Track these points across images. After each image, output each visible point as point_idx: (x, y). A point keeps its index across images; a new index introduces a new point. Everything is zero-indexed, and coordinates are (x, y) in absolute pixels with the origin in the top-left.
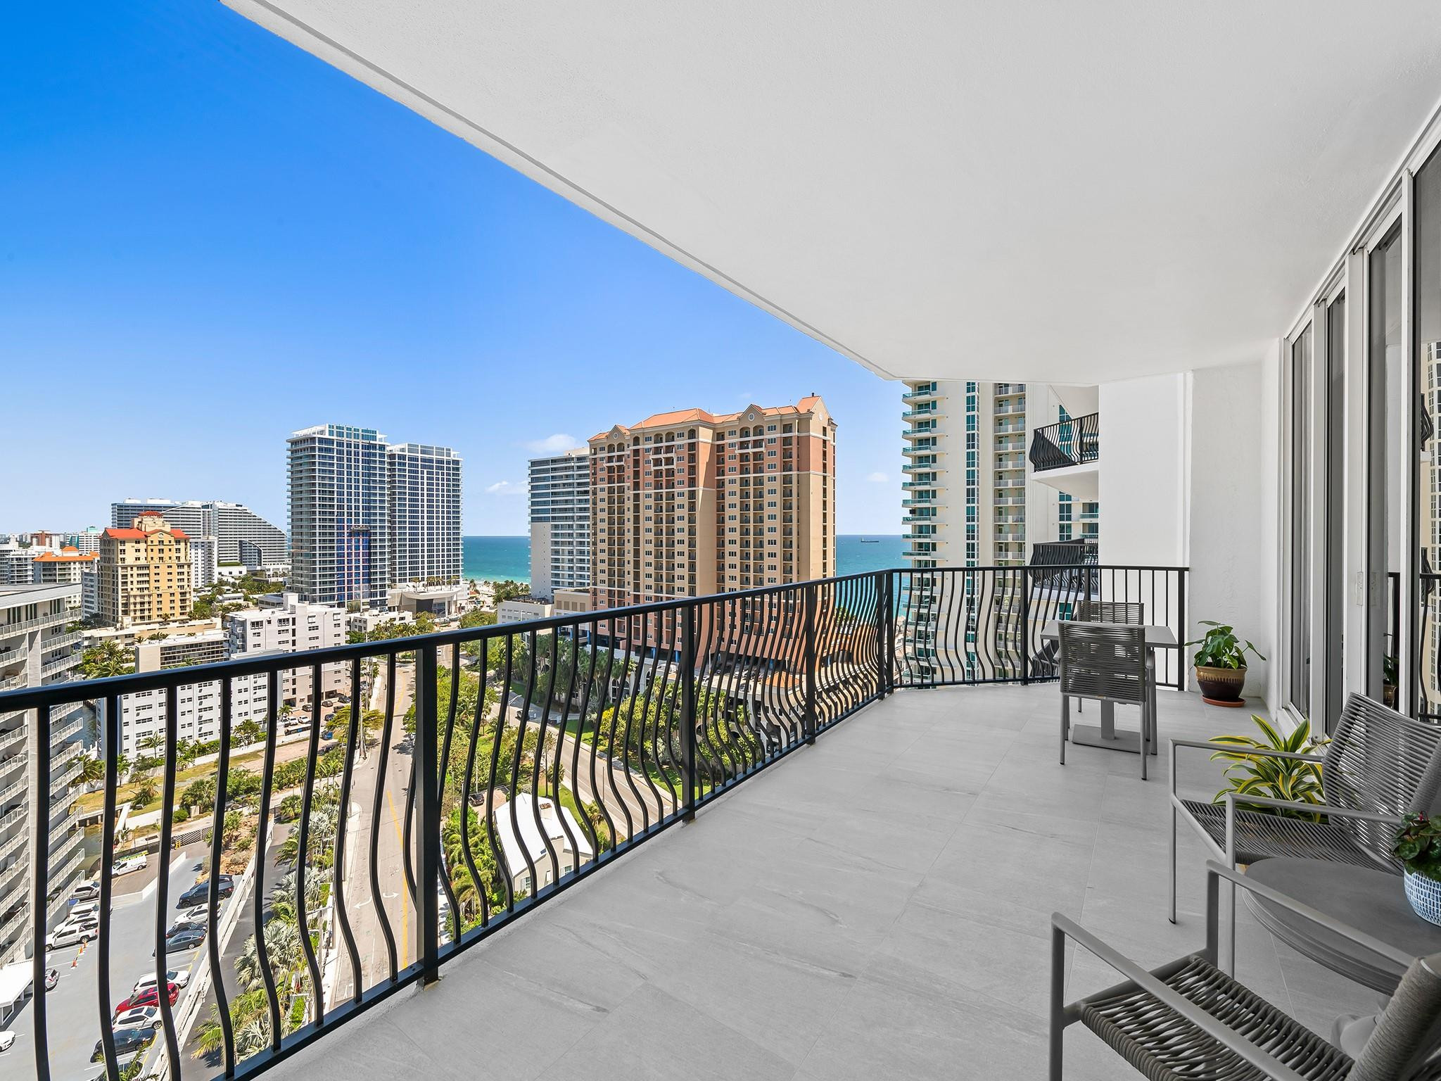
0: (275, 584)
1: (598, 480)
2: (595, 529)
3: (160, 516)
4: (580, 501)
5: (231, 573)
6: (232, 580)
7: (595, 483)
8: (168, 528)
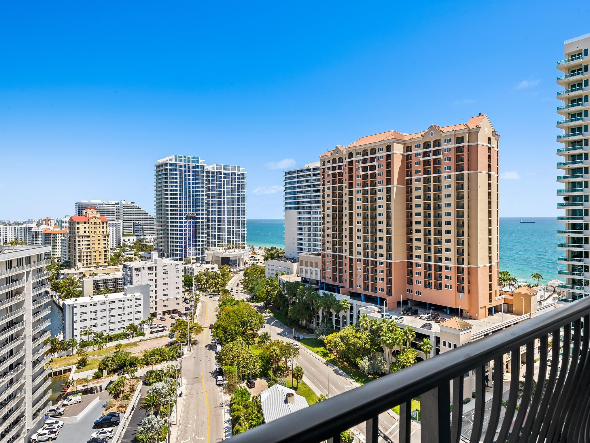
0: (149, 247)
1: (326, 182)
2: (324, 214)
3: (95, 209)
4: (315, 196)
5: (129, 240)
6: (129, 244)
7: (324, 185)
8: (98, 215)
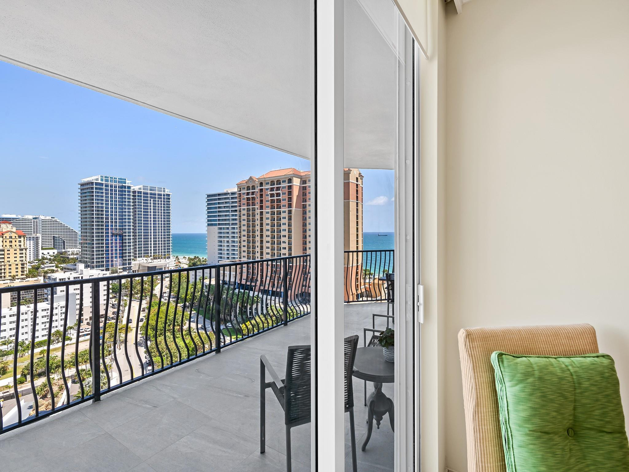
0: (72, 259)
1: (242, 204)
2: (240, 230)
3: (10, 223)
4: (233, 215)
5: (48, 253)
6: (49, 257)
7: (240, 206)
8: (14, 230)
